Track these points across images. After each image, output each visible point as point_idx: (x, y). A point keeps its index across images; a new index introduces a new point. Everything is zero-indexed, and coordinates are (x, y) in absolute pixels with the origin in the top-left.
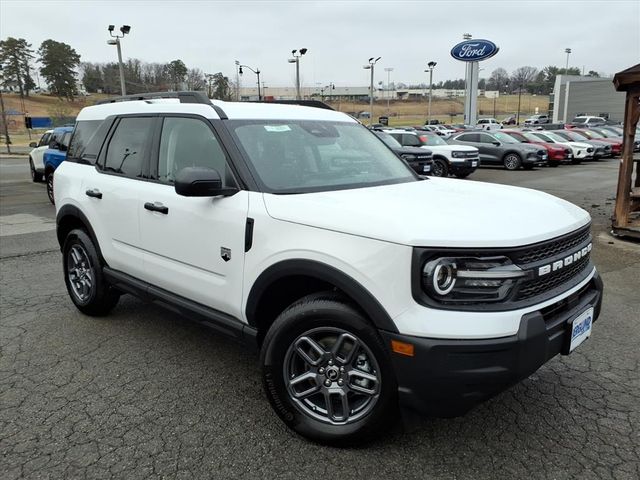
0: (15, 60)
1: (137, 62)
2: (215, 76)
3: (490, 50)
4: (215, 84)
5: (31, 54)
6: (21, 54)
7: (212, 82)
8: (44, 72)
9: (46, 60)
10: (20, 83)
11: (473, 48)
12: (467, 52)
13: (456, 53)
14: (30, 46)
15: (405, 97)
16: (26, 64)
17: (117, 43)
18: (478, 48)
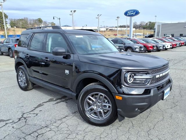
1: (27, 18)
2: (51, 23)
3: (137, 13)
12: (129, 13)
13: (126, 14)
15: (108, 30)
18: (133, 12)
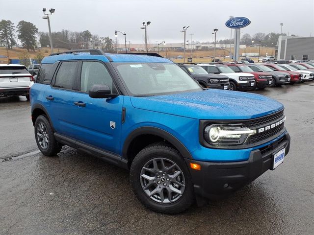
0: (5, 31)
1: (67, 31)
2: (105, 38)
3: (246, 22)
4: (106, 42)
5: (13, 28)
6: (8, 28)
7: (104, 42)
8: (20, 37)
9: (20, 31)
10: (8, 42)
11: (237, 22)
12: (234, 24)
13: (228, 24)
14: (13, 24)
15: (200, 48)
16: (11, 33)
17: (47, 18)
18: (240, 21)
